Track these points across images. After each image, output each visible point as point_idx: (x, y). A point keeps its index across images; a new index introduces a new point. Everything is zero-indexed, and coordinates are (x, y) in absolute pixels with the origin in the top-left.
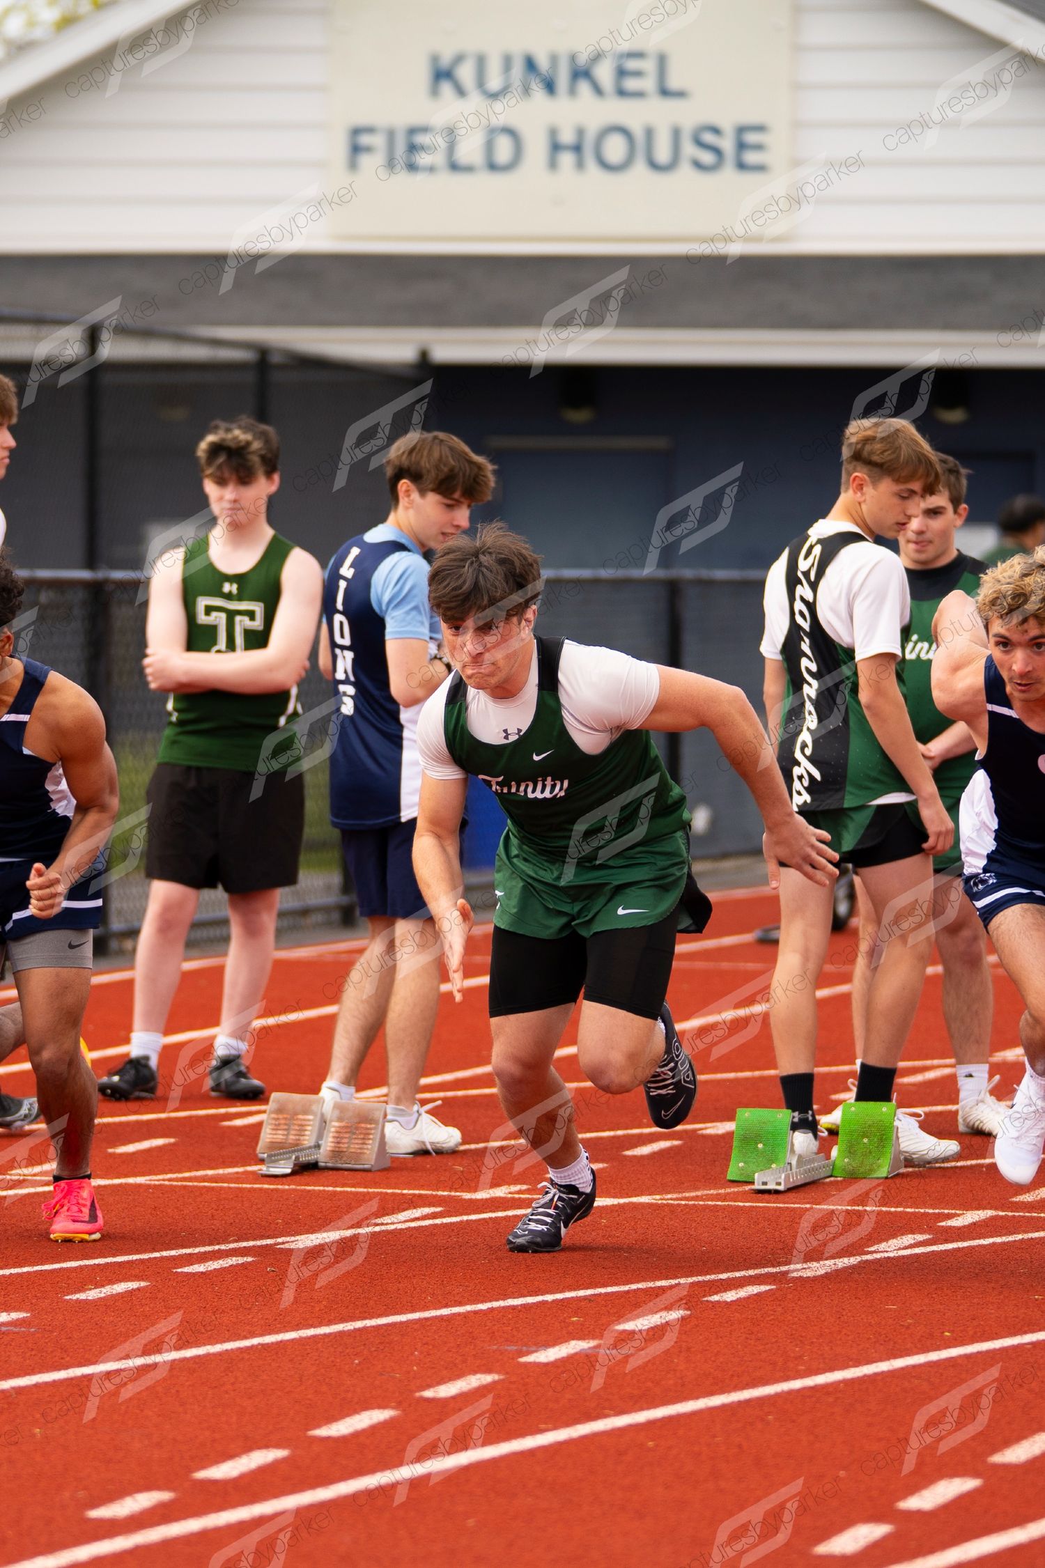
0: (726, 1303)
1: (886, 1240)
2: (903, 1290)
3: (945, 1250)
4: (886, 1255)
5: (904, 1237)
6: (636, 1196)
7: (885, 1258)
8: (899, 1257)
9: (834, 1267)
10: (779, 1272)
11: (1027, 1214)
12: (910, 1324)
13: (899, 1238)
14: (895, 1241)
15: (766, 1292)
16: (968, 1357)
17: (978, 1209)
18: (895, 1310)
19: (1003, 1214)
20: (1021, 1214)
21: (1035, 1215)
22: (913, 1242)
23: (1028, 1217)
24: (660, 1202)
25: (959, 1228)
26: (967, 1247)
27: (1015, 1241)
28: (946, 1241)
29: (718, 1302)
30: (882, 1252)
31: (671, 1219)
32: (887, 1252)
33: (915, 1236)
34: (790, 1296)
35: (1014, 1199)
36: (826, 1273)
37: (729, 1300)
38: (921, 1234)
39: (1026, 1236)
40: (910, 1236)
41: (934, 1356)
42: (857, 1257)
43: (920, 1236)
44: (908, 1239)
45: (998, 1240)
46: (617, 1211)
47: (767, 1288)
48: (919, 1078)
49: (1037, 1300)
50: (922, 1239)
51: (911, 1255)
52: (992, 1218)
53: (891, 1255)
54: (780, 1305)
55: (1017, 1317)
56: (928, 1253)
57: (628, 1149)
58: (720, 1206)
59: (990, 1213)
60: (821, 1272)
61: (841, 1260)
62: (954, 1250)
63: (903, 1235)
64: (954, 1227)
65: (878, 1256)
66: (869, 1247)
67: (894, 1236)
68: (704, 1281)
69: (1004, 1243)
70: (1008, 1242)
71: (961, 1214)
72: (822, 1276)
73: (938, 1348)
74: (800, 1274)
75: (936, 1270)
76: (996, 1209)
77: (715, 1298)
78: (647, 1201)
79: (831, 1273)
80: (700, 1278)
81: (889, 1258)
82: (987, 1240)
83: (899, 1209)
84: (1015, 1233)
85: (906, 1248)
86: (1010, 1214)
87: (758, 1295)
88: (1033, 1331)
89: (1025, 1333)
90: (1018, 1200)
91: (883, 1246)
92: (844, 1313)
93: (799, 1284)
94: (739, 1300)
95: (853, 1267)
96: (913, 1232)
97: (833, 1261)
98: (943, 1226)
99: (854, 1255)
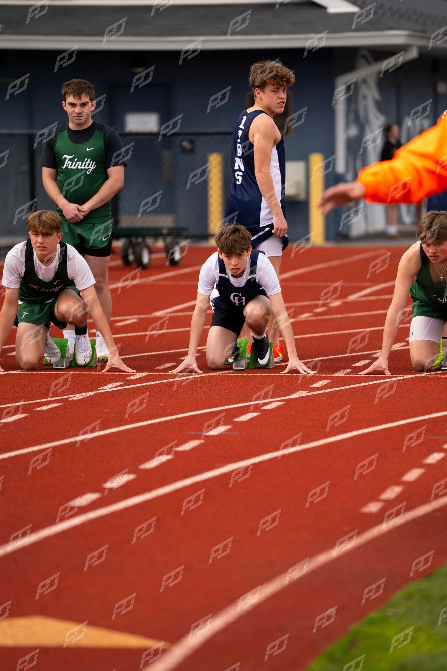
0: (43, 410)
1: (106, 385)
2: (111, 404)
3: (129, 388)
4: (106, 390)
5: (113, 384)
6: (11, 371)
7: (105, 392)
8: (111, 391)
9: (85, 396)
10: (65, 398)
11: (160, 374)
12: (113, 417)
13: (111, 384)
14: (110, 385)
15: (59, 406)
16: (134, 428)
17: (142, 372)
18: (108, 411)
19: (152, 374)
20: (158, 374)
21: (164, 374)
22: (116, 385)
23: (160, 375)
24: (20, 373)
25: (134, 380)
26: (137, 387)
27: (155, 384)
28: (129, 385)
29: (40, 410)
30: (104, 389)
31: (24, 379)
32: (106, 389)
33: (118, 383)
34: (68, 407)
35: (156, 368)
36: (83, 398)
37: (44, 409)
38: (119, 382)
39: (160, 382)
40: (115, 383)
41: (121, 428)
42: (95, 392)
43: (119, 383)
44: (115, 384)
45: (149, 384)
46: (3, 377)
47: (60, 404)
48: (123, 323)
49: (161, 406)
50: (120, 384)
51: (115, 390)
52: (147, 375)
53: (108, 390)
54: (64, 411)
55: (154, 413)
56: (122, 389)
57: (9, 353)
58: (44, 374)
59: (146, 374)
60: (81, 398)
61: (89, 393)
62: (132, 388)
63: (113, 383)
64: (132, 379)
65: (103, 391)
66: (100, 388)
67: (110, 383)
68: (35, 403)
69: (151, 385)
70: (152, 384)
71: (135, 374)
72: (81, 399)
73: (123, 425)
74: (73, 399)
75: (124, 396)
76: (149, 372)
77: (39, 409)
78: (15, 372)
79: (84, 398)
80: (34, 401)
81: (107, 391)
82: (144, 384)
83: (112, 373)
84: (155, 381)
85: (114, 388)
86: (154, 374)
87: (56, 407)
88: (159, 418)
89: (156, 418)
90: (157, 368)
91: (105, 387)
92: (88, 413)
93: (72, 402)
94: (48, 409)
95: (93, 395)
96: (117, 382)
97: (85, 394)
98: (128, 379)
99: (94, 391)
